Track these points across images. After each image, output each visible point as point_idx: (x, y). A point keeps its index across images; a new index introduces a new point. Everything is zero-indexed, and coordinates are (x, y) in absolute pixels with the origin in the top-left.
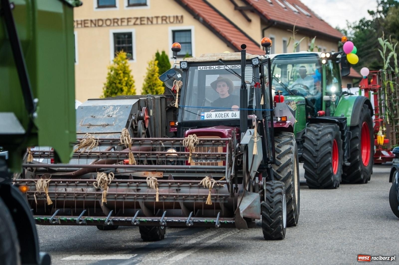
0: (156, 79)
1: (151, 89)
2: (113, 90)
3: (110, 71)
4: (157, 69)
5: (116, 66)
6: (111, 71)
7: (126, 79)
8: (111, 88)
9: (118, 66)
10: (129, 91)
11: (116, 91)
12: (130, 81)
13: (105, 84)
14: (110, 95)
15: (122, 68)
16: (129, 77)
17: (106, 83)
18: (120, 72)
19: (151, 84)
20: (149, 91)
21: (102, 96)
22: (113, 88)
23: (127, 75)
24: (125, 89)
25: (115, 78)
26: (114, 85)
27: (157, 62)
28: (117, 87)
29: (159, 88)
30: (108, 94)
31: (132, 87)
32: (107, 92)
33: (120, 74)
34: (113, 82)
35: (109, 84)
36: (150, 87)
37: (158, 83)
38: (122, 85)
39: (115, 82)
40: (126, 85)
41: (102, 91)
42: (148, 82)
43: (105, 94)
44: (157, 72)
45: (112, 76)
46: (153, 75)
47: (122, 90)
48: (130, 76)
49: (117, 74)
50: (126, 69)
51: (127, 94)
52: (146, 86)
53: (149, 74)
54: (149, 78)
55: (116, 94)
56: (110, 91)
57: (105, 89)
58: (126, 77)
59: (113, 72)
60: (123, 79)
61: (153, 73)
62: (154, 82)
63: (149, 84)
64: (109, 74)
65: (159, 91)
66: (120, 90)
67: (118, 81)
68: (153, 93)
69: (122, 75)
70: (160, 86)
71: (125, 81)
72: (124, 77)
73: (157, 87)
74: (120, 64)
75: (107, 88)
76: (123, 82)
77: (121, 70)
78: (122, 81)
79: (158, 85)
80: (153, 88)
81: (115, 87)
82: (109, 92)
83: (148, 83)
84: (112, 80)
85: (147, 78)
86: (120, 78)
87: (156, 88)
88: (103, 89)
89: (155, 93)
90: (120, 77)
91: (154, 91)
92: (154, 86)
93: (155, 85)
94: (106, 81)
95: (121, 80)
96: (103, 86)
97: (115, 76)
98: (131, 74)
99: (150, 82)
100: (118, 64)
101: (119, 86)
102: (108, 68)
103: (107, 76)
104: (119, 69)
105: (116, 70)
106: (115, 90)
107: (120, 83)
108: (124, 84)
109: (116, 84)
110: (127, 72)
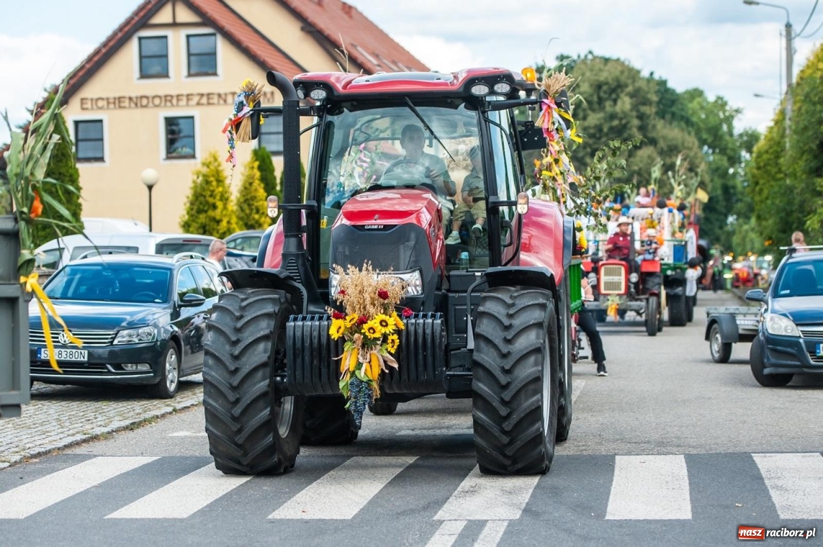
0: (256, 190)
1: (249, 205)
2: (201, 207)
3: (195, 177)
4: (258, 174)
5: (205, 170)
6: (198, 177)
7: (220, 189)
8: (198, 203)
9: (208, 170)
10: (225, 208)
11: (206, 208)
12: (226, 192)
13: (188, 197)
14: (196, 214)
15: (214, 173)
16: (224, 187)
17: (190, 195)
18: (212, 179)
19: (249, 197)
20: (245, 206)
21: (184, 216)
22: (201, 203)
23: (221, 184)
24: (220, 205)
25: (204, 189)
26: (202, 199)
27: (257, 164)
28: (207, 202)
29: (261, 203)
30: (194, 212)
31: (228, 201)
32: (192, 209)
33: (211, 182)
34: (202, 195)
35: (194, 198)
36: (247, 202)
37: (259, 196)
38: (214, 198)
39: (204, 193)
40: (221, 200)
41: (184, 207)
42: (244, 194)
43: (188, 213)
44: (257, 179)
45: (198, 185)
46: (251, 184)
47: (214, 207)
48: (226, 186)
49: (208, 182)
50: (220, 175)
51: (222, 212)
52: (242, 200)
53: (245, 182)
54: (246, 188)
55: (206, 212)
56: (195, 208)
57: (188, 205)
58: (221, 186)
59: (201, 178)
60: (217, 191)
61: (251, 181)
62: (253, 194)
63: (245, 198)
64: (194, 182)
65: (260, 208)
66: (211, 207)
67: (209, 193)
68: (251, 210)
69: (214, 183)
70: (261, 200)
71: (219, 192)
72: (218, 186)
73: (257, 202)
74: (212, 167)
75: (192, 204)
76: (216, 195)
77: (213, 176)
78: (214, 193)
79: (258, 198)
80: (251, 202)
81: (204, 203)
82: (195, 210)
83: (244, 196)
84: (199, 190)
85: (242, 188)
86: (211, 188)
87: (256, 204)
88: (185, 204)
89: (254, 211)
90: (212, 186)
91: (254, 207)
92: (252, 200)
93: (254, 198)
94: (189, 193)
95: (213, 191)
96: (185, 200)
97: (204, 185)
98: (227, 182)
99: (247, 194)
100: (208, 167)
101: (211, 200)
102: (193, 174)
103: (192, 185)
104: (210, 174)
105: (204, 176)
106: (205, 206)
107: (211, 196)
108: (218, 197)
109: (205, 197)
110: (221, 179)
